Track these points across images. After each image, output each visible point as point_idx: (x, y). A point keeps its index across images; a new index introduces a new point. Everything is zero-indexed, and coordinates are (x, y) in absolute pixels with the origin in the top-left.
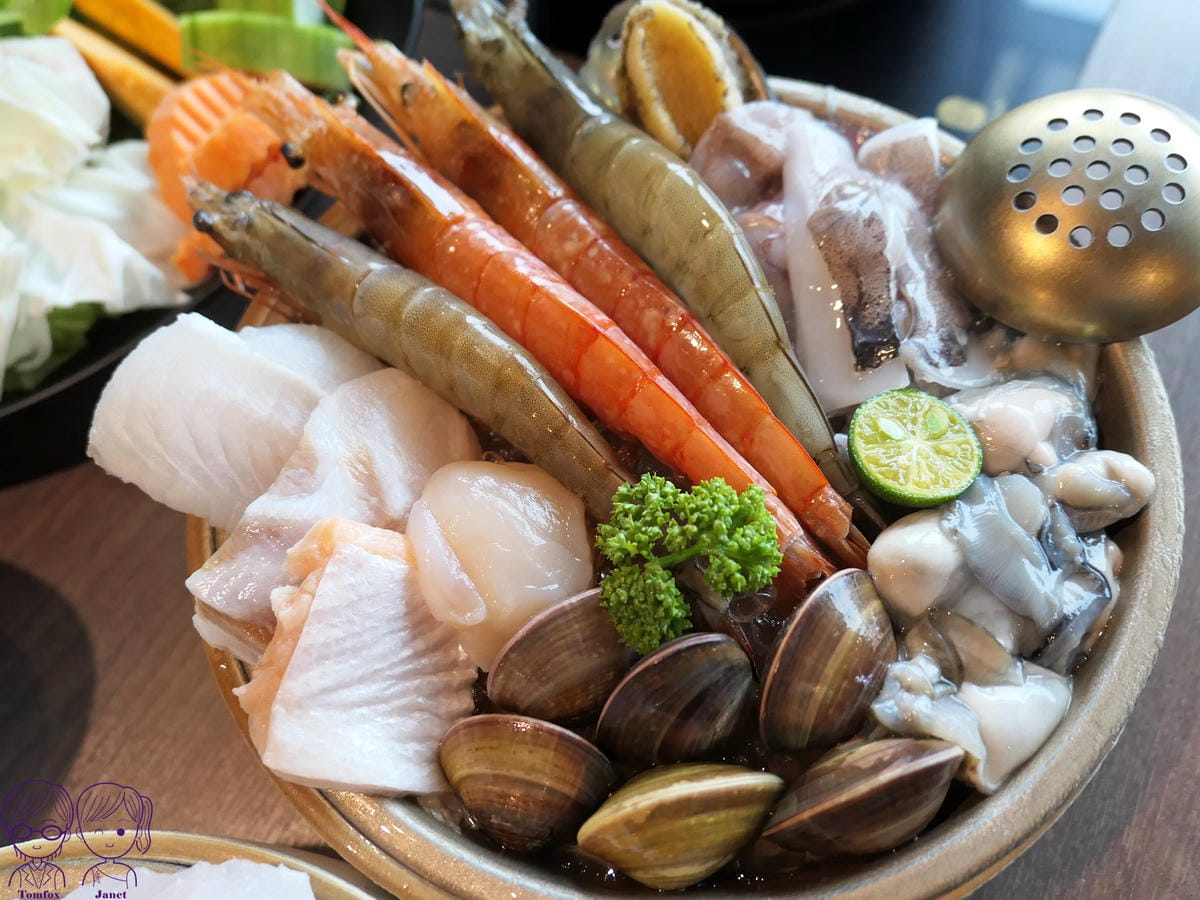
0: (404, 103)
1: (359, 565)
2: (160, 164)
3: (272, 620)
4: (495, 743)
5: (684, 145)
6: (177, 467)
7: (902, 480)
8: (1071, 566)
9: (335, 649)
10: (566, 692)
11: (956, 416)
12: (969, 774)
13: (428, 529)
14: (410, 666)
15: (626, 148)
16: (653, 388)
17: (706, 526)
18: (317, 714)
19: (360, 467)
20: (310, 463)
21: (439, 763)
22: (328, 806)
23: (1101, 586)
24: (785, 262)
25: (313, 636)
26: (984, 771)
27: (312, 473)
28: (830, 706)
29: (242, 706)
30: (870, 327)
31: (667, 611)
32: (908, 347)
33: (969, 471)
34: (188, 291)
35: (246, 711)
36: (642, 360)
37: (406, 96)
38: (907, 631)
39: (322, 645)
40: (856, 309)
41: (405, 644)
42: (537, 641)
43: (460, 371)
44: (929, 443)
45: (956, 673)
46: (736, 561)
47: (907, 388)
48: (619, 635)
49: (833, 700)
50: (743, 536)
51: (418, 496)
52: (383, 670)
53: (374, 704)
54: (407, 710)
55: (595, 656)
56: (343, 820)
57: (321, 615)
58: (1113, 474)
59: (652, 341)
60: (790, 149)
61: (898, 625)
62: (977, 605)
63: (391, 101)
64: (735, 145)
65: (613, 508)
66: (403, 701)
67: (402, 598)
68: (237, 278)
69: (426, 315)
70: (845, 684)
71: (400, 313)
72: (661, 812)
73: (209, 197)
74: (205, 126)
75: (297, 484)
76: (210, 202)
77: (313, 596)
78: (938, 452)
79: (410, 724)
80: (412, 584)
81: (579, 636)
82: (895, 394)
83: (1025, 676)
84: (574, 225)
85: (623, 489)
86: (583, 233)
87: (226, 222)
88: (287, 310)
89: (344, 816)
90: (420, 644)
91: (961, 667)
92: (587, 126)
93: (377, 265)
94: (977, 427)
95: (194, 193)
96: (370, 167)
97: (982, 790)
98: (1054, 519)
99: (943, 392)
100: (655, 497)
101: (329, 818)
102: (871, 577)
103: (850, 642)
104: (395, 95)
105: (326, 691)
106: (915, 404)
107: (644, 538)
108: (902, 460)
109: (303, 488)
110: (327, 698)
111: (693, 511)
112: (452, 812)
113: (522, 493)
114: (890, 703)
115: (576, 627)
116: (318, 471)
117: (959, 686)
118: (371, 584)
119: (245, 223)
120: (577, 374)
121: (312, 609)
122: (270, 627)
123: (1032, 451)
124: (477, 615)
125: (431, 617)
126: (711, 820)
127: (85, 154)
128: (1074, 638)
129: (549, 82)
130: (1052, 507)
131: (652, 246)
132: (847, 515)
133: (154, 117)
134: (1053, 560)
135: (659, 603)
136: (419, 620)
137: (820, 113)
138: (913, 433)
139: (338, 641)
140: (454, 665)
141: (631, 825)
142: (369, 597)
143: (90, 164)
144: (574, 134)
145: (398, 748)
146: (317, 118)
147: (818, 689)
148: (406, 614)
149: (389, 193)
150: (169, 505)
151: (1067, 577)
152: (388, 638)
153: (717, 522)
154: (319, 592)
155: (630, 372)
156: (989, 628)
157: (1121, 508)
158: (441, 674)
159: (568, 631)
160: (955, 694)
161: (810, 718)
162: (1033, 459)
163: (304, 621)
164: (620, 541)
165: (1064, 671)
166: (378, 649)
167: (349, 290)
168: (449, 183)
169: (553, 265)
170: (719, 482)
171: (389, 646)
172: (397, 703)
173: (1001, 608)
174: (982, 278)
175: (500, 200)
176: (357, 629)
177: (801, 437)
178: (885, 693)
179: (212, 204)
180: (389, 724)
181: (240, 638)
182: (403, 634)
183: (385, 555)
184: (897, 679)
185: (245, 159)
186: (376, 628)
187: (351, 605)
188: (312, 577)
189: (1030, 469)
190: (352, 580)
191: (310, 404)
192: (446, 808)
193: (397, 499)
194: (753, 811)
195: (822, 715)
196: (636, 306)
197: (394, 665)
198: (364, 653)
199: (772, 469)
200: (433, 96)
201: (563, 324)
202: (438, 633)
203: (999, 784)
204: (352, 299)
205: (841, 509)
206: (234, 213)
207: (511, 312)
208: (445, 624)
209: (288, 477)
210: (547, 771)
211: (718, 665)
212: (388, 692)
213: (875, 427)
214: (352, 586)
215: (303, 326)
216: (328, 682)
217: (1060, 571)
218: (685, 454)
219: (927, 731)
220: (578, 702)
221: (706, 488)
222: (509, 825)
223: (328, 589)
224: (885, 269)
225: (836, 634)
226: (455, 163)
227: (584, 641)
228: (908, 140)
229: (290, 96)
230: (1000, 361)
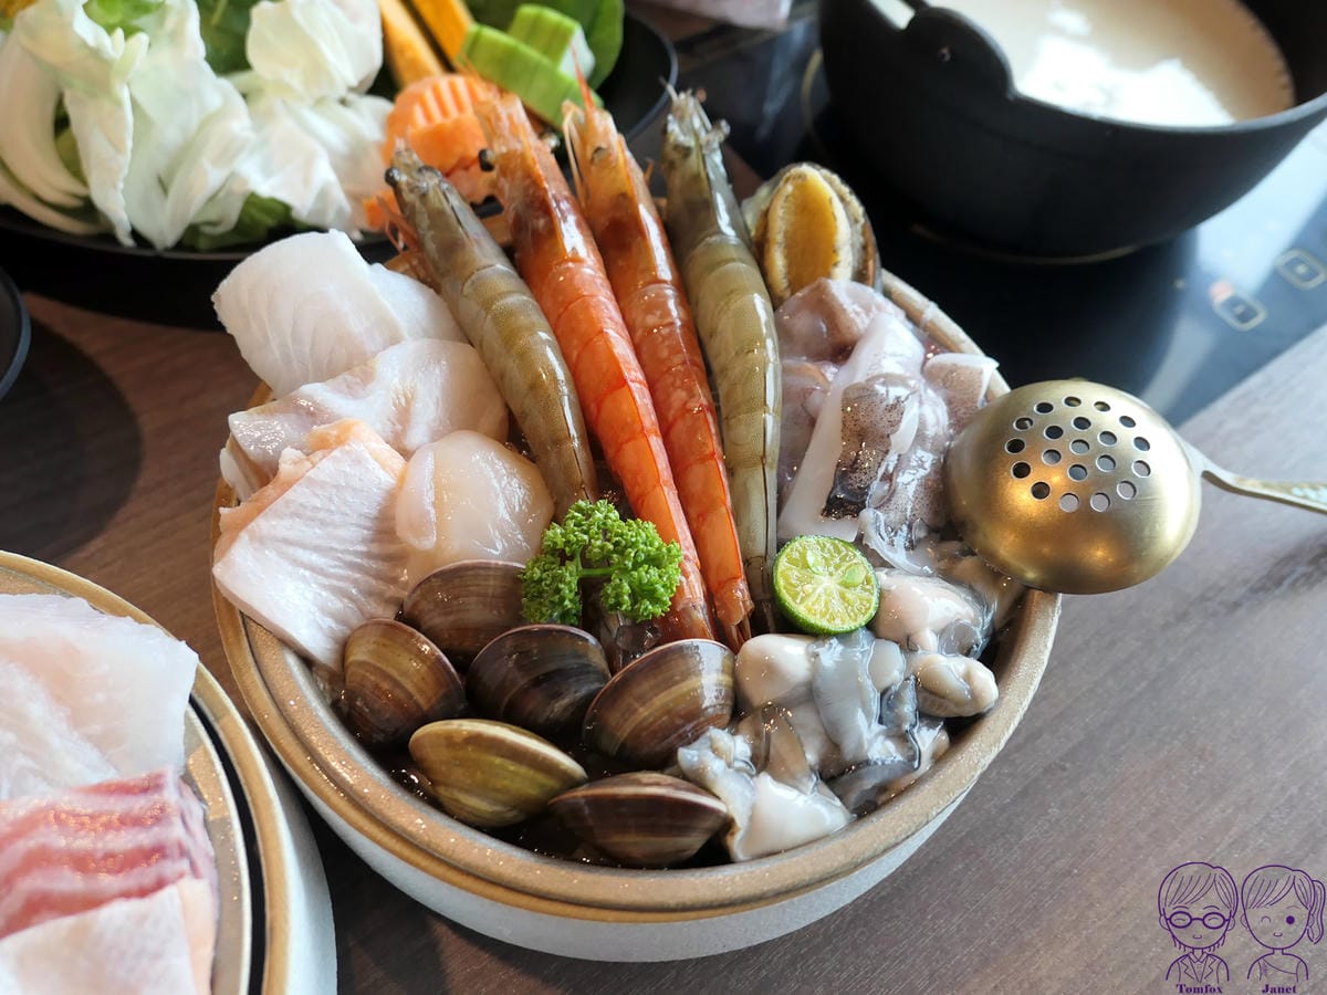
0: (592, 160)
1: (358, 461)
2: (393, 125)
3: (275, 470)
4: (388, 643)
5: (786, 289)
6: (271, 337)
7: (798, 601)
8: (895, 729)
9: (309, 514)
10: (462, 630)
11: (873, 580)
12: (729, 838)
13: (425, 465)
14: (359, 560)
15: (731, 265)
16: (644, 441)
17: (620, 549)
18: (271, 554)
19: (403, 401)
20: (367, 377)
21: (344, 647)
22: (243, 632)
23: (913, 756)
24: (817, 413)
25: (296, 495)
26: (741, 841)
27: (365, 385)
28: (647, 728)
29: (220, 524)
30: (850, 487)
31: (562, 600)
32: (868, 514)
33: (855, 620)
34: (363, 232)
35: (222, 530)
36: (649, 418)
37: (596, 156)
38: (745, 717)
39: (301, 505)
40: (847, 470)
41: (364, 541)
42: (456, 578)
43: (511, 365)
44: (838, 587)
45: (762, 761)
46: (631, 587)
47: (849, 544)
48: (521, 607)
49: (651, 724)
50: (647, 572)
51: (433, 440)
52: (336, 550)
53: (318, 573)
54: (341, 593)
55: (495, 612)
56: (248, 649)
57: (312, 482)
58: (968, 677)
59: (671, 416)
60: (868, 332)
61: (738, 709)
62: (803, 717)
63: (584, 155)
64: (826, 308)
65: (567, 512)
66: (341, 584)
67: (379, 504)
68: (401, 236)
69: (509, 313)
70: (665, 718)
71: (492, 303)
72: (476, 740)
73: (409, 162)
74: (444, 112)
75: (348, 387)
76: (407, 165)
77: (314, 466)
78: (843, 597)
79: (337, 604)
80: (391, 498)
81: (490, 591)
82: (837, 542)
83: (813, 791)
84: (663, 306)
85: (582, 503)
86: (667, 313)
87: (408, 184)
88: (422, 274)
89: (250, 646)
90: (375, 548)
91: (767, 758)
92: (715, 239)
93: (501, 266)
94: (882, 595)
95: (398, 153)
96: (534, 193)
97: (733, 856)
98: (903, 686)
99: (879, 562)
100: (599, 515)
101: (239, 641)
102: (735, 660)
103: (685, 689)
104: (589, 152)
105: (286, 541)
106: (847, 555)
107: (572, 537)
108: (808, 588)
109: (351, 393)
110: (285, 548)
111: (617, 535)
112: (333, 690)
113: (510, 475)
114: (694, 752)
115: (492, 582)
116: (369, 386)
117: (758, 772)
118: (360, 479)
119: (423, 191)
120: (599, 410)
121: (307, 474)
122: (271, 476)
123: (916, 632)
124: (428, 543)
125: (395, 533)
126: (512, 768)
127: (342, 92)
128: (869, 783)
129: (706, 195)
130: (907, 679)
131: (713, 347)
132: (746, 609)
133: (411, 88)
134: (884, 716)
135: (558, 591)
136: (384, 529)
137: (912, 317)
138: (831, 574)
139: (315, 508)
140: (394, 580)
141: (450, 741)
142: (354, 489)
143: (343, 102)
144: (703, 240)
145: (318, 616)
146: (519, 141)
147: (641, 710)
148: (376, 518)
149: (537, 218)
150: (251, 365)
151: (889, 736)
152: (352, 529)
153: (630, 550)
154: (319, 465)
155: (634, 422)
156: (802, 738)
157: (958, 704)
158: (380, 582)
159: (483, 583)
160: (752, 776)
161: (624, 732)
162: (913, 638)
163: (297, 480)
164: (555, 534)
165: (852, 808)
166: (341, 532)
167: (467, 273)
168: (589, 233)
169: (630, 327)
170: (650, 526)
171: (351, 535)
172: (335, 582)
173: (820, 729)
174: (965, 501)
175: (620, 263)
176: (333, 508)
177: (745, 538)
178: (696, 744)
179: (407, 168)
180: (320, 595)
181: (246, 477)
182: (365, 532)
183: (383, 467)
184: (711, 739)
185: (458, 151)
186: (347, 515)
187: (337, 487)
188: (319, 454)
189: (908, 645)
190: (348, 469)
191: (394, 340)
192: (330, 683)
193: (417, 435)
194: (551, 783)
195: (635, 735)
196: (673, 384)
197: (348, 552)
198: (330, 529)
199: (709, 550)
200: (613, 164)
201: (605, 366)
202: (392, 549)
203: (748, 858)
204: (466, 280)
205: (744, 602)
206: (419, 181)
207: (575, 342)
208: (404, 545)
209: (345, 380)
210: (415, 680)
211: (579, 657)
212: (332, 570)
213: (803, 556)
214: (346, 475)
215: (425, 287)
216: (291, 535)
217: (884, 727)
218: (645, 503)
219: (710, 785)
220: (466, 644)
221: (638, 525)
222: (367, 710)
223: (327, 467)
224: (884, 450)
225: (677, 678)
226: (603, 221)
227: (493, 596)
228: (967, 368)
229: (510, 117)
230: (943, 564)
